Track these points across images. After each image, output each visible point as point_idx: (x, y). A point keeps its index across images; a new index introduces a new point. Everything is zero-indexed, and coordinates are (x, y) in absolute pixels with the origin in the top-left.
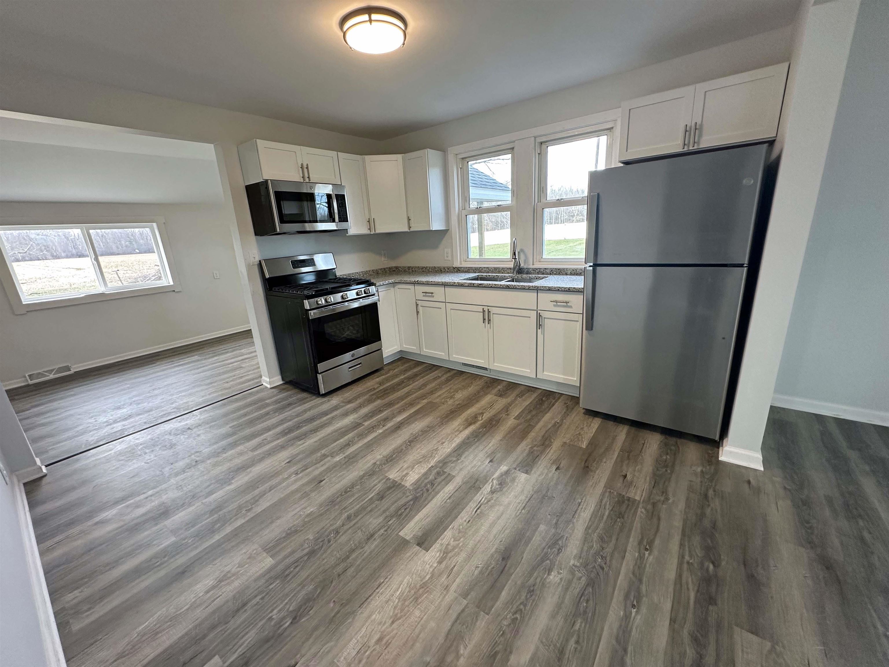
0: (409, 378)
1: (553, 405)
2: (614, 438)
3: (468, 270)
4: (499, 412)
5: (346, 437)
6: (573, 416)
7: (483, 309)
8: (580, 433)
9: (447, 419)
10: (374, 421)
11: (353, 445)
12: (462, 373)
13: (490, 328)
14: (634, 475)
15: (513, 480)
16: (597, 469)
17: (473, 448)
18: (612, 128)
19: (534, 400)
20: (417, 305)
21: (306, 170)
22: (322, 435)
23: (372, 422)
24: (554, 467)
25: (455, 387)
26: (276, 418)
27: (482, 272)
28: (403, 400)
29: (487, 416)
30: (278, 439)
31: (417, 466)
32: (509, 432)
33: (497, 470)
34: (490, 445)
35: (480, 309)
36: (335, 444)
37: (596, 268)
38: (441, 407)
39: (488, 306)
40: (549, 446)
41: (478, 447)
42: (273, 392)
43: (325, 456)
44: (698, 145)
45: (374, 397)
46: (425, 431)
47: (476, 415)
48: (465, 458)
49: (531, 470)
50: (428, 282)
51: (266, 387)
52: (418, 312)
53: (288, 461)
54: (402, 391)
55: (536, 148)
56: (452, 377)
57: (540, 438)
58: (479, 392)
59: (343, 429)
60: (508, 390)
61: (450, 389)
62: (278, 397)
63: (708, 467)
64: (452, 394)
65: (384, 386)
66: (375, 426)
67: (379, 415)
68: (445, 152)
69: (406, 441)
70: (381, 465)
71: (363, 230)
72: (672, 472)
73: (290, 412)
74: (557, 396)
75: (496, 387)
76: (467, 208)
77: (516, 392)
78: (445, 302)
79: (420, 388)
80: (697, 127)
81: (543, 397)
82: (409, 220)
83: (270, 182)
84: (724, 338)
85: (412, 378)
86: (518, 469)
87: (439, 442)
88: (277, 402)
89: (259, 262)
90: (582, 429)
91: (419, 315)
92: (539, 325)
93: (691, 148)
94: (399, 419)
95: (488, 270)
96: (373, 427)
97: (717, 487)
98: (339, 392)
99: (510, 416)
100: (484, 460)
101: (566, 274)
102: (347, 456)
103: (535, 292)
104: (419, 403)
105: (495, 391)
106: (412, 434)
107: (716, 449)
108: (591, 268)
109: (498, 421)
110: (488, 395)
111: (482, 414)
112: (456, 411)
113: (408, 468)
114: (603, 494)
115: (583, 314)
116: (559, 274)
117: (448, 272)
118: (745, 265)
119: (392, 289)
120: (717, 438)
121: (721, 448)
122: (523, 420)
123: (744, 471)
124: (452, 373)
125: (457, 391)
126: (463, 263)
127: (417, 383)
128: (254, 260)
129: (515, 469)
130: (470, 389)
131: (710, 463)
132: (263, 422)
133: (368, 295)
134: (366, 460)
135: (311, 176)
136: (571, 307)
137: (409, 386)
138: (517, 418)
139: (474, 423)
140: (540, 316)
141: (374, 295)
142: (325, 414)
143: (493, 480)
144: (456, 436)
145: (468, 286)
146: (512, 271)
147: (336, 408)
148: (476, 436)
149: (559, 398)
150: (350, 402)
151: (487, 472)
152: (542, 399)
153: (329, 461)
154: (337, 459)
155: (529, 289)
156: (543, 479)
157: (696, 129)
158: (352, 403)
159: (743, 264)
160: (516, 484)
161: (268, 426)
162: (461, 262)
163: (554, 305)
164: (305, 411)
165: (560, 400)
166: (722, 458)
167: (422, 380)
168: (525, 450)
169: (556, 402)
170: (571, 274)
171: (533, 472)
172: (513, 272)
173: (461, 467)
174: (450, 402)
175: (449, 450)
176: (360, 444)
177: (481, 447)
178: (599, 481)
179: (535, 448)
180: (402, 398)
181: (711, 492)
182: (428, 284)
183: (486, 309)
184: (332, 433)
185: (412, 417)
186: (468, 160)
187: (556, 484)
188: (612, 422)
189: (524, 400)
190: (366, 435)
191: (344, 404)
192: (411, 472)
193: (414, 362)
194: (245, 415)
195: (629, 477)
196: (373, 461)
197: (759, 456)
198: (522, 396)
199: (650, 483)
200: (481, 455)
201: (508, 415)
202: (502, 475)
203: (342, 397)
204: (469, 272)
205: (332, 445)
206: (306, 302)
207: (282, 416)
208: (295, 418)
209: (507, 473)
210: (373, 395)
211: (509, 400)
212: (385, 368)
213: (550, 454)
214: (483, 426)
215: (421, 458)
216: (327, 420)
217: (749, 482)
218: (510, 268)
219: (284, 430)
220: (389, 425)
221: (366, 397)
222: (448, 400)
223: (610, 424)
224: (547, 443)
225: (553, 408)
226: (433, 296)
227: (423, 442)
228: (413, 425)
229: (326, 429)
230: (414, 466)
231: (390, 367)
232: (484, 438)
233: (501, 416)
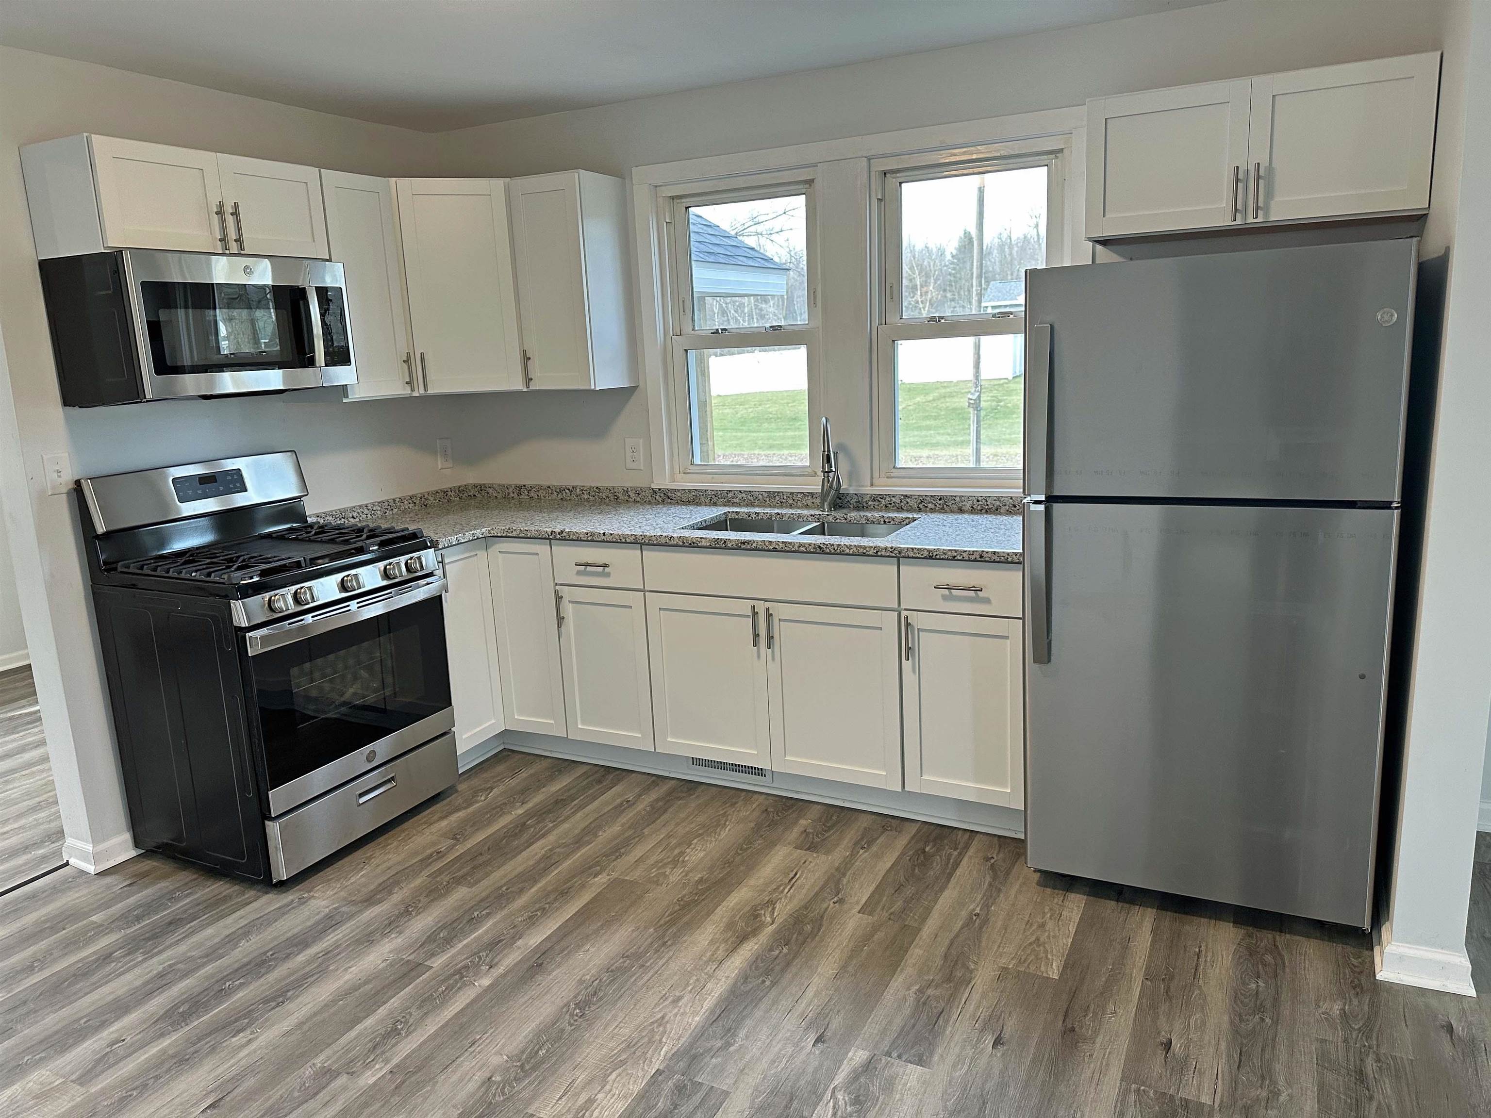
0: (543, 813)
1: (957, 865)
2: (1126, 944)
3: (694, 499)
4: (817, 894)
5: (382, 1011)
6: (1013, 892)
7: (753, 607)
8: (1038, 939)
9: (674, 929)
10: (459, 953)
11: (409, 1034)
12: (691, 786)
13: (773, 659)
14: (1189, 1040)
15: (889, 1086)
16: (1096, 1033)
17: (763, 1006)
18: (1061, 151)
19: (903, 854)
20: (559, 599)
21: (230, 220)
22: (305, 1011)
23: (453, 957)
24: (989, 1040)
25: (681, 831)
26: (137, 971)
27: (734, 504)
28: (536, 882)
29: (784, 910)
30: (162, 1035)
31: (614, 1075)
32: (855, 952)
33: (841, 1062)
34: (810, 993)
35: (745, 607)
36: (353, 1034)
37: (1052, 506)
38: (650, 895)
39: (766, 600)
40: (966, 981)
41: (775, 1002)
42: (109, 887)
43: (328, 1074)
44: (1267, 214)
45: (445, 878)
46: (618, 969)
47: (755, 909)
48: (747, 1037)
49: (931, 1054)
50: (593, 534)
51: (82, 873)
52: (560, 620)
53: (209, 1102)
54: (525, 854)
55: (873, 187)
56: (668, 800)
57: (939, 962)
58: (748, 841)
59: (368, 987)
60: (830, 828)
61: (668, 836)
62: (132, 900)
63: (1355, 1002)
64: (676, 852)
65: (469, 844)
66: (466, 967)
67: (471, 932)
68: (624, 179)
69: (567, 1005)
70: (506, 1082)
71: (394, 388)
72: (1276, 1022)
73: (183, 948)
74: (963, 839)
75: (795, 823)
76: (688, 329)
77: (851, 835)
78: (643, 591)
79: (579, 842)
80: (1262, 173)
81: (926, 843)
82: (526, 359)
83: (127, 257)
84: (1362, 677)
85: (549, 811)
86: (895, 1055)
87: (664, 998)
88: (126, 918)
89: (72, 486)
90: (1042, 926)
91: (563, 628)
92: (907, 650)
93: (1250, 220)
94: (535, 939)
95: (751, 498)
96: (459, 972)
97: (1383, 1050)
98: (329, 872)
99: (846, 907)
100: (801, 1040)
101: (961, 511)
102: (397, 1066)
103: (892, 564)
104: (583, 886)
105: (794, 834)
106: (581, 982)
107: (1366, 953)
108: (1041, 507)
109: (818, 923)
110: (778, 847)
111: (771, 903)
112: (696, 903)
113: (588, 1083)
114: (1123, 1096)
115: (1023, 619)
116: (942, 510)
117: (636, 502)
118: (1395, 505)
119: (482, 554)
120: (1367, 926)
121: (1377, 949)
122: (885, 914)
123: (1434, 1002)
124: (664, 788)
125: (686, 842)
126: (679, 477)
127: (566, 826)
128: (60, 480)
129: (888, 1054)
130: (723, 834)
131: (1358, 988)
132: (96, 986)
133: (416, 576)
134: (459, 1074)
135: (245, 235)
136: (987, 601)
137: (543, 836)
138: (867, 909)
139: (755, 932)
140: (908, 625)
141: (431, 575)
142: (301, 942)
143: (833, 1092)
144: (710, 977)
145: (710, 547)
146: (818, 501)
147: (330, 922)
148: (768, 972)
149: (967, 847)
150: (370, 900)
151: (816, 1070)
152: (924, 852)
153: (345, 1088)
154: (369, 1078)
155: (877, 554)
156: (966, 1074)
157: (1259, 177)
158: (380, 901)
159: (1391, 503)
160: (898, 1096)
161: (117, 1000)
162: (672, 473)
163: (944, 597)
164: (232, 940)
165: (971, 851)
166: (1383, 974)
167: (579, 815)
168: (905, 999)
169: (961, 855)
170: (973, 511)
171: (936, 1058)
172: (823, 507)
173: (741, 1065)
174: (675, 876)
175: (697, 1019)
176: (432, 1026)
177: (785, 1003)
178: (1107, 1065)
179: (930, 992)
180: (529, 878)
181: (1370, 1064)
182: (591, 539)
183: (761, 607)
184: (334, 1002)
185: (570, 933)
186: (687, 202)
187: (1003, 1085)
188: (1113, 903)
189: (878, 856)
190: (445, 998)
191: (354, 909)
192: (600, 1096)
193: (545, 764)
194: (29, 969)
195: (1177, 1046)
196: (479, 1077)
197: (1462, 962)
198: (870, 843)
199: (1229, 1056)
200: (790, 1024)
201: (841, 901)
202: (854, 1077)
203: (343, 888)
204: (699, 504)
205: (343, 1040)
206: (237, 606)
207: (156, 964)
208: (203, 965)
209: (868, 1067)
210: (440, 871)
211: (837, 856)
212: (462, 787)
213: (971, 1007)
214: (782, 938)
215: (623, 1051)
216: (309, 962)
217: (1450, 1029)
218: (812, 494)
219: (176, 1006)
220: (510, 959)
221: (418, 881)
222: (668, 871)
223: (1109, 907)
224: (959, 975)
225: (958, 872)
226: (608, 575)
227: (619, 1004)
228: (580, 955)
229: (314, 990)
230: (606, 1076)
231: (476, 782)
232: (788, 976)
233: (825, 906)
